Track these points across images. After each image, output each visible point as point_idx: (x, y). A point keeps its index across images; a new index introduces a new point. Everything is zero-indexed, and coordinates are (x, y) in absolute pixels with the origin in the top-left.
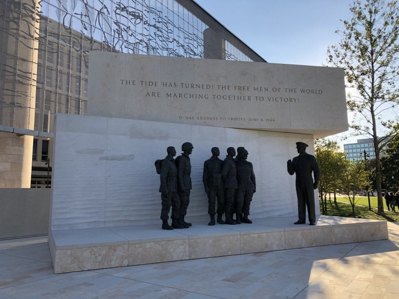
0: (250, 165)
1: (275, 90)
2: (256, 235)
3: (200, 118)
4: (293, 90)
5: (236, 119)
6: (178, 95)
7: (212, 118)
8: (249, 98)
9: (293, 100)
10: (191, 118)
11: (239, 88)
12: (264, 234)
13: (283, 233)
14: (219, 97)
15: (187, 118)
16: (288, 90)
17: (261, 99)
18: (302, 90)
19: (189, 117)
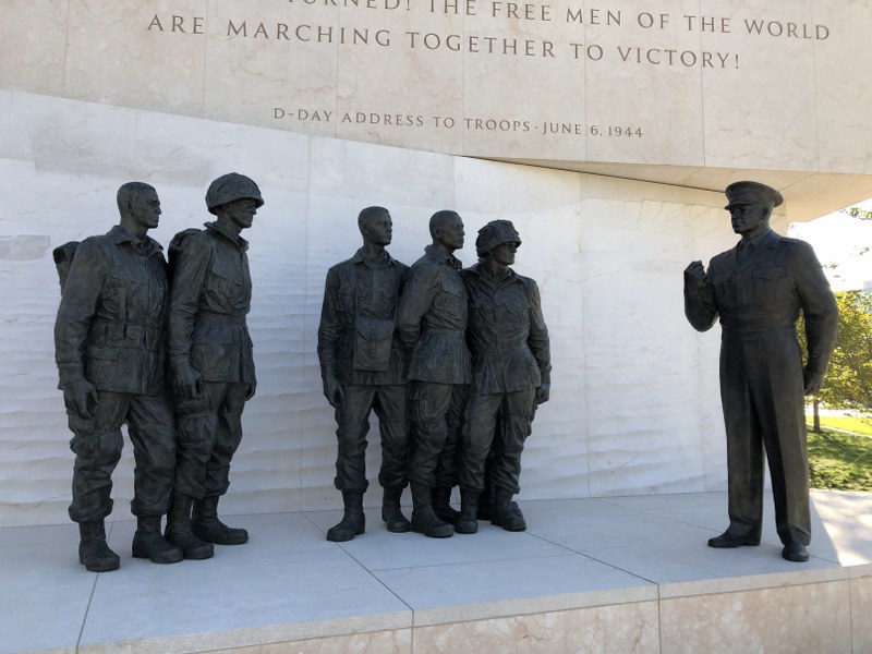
0: (527, 287)
1: (646, 20)
3: (353, 115)
4: (718, 24)
5: (493, 124)
6: (272, 32)
7: (404, 119)
8: (548, 49)
9: (716, 61)
10: (321, 114)
11: (512, 11)
13: (649, 609)
14: (432, 41)
15: (302, 115)
16: (696, 23)
17: (595, 53)
18: (750, 24)
19: (311, 113)
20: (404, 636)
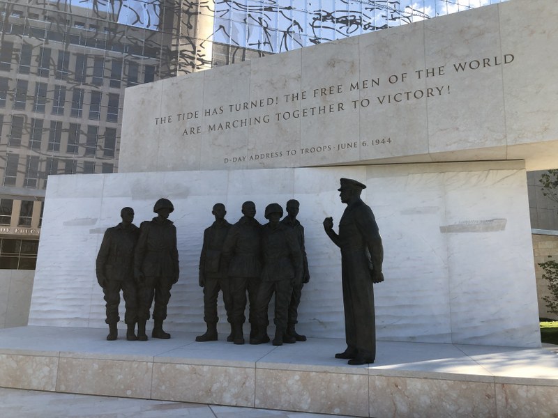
1: (393, 79)
2: (187, 368)
3: (254, 157)
4: (436, 71)
5: (314, 149)
6: (224, 126)
7: (275, 155)
8: (340, 107)
9: (436, 92)
10: (242, 158)
11: (323, 92)
12: (205, 369)
14: (287, 115)
15: (235, 160)
16: (423, 74)
17: (365, 103)
18: (457, 66)
19: (238, 158)
20: (150, 364)
